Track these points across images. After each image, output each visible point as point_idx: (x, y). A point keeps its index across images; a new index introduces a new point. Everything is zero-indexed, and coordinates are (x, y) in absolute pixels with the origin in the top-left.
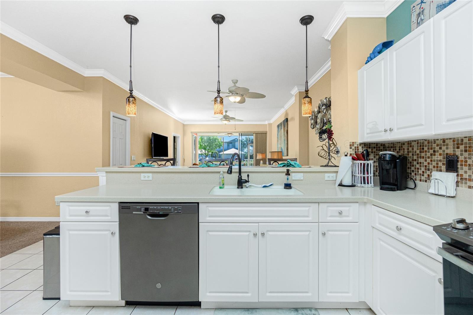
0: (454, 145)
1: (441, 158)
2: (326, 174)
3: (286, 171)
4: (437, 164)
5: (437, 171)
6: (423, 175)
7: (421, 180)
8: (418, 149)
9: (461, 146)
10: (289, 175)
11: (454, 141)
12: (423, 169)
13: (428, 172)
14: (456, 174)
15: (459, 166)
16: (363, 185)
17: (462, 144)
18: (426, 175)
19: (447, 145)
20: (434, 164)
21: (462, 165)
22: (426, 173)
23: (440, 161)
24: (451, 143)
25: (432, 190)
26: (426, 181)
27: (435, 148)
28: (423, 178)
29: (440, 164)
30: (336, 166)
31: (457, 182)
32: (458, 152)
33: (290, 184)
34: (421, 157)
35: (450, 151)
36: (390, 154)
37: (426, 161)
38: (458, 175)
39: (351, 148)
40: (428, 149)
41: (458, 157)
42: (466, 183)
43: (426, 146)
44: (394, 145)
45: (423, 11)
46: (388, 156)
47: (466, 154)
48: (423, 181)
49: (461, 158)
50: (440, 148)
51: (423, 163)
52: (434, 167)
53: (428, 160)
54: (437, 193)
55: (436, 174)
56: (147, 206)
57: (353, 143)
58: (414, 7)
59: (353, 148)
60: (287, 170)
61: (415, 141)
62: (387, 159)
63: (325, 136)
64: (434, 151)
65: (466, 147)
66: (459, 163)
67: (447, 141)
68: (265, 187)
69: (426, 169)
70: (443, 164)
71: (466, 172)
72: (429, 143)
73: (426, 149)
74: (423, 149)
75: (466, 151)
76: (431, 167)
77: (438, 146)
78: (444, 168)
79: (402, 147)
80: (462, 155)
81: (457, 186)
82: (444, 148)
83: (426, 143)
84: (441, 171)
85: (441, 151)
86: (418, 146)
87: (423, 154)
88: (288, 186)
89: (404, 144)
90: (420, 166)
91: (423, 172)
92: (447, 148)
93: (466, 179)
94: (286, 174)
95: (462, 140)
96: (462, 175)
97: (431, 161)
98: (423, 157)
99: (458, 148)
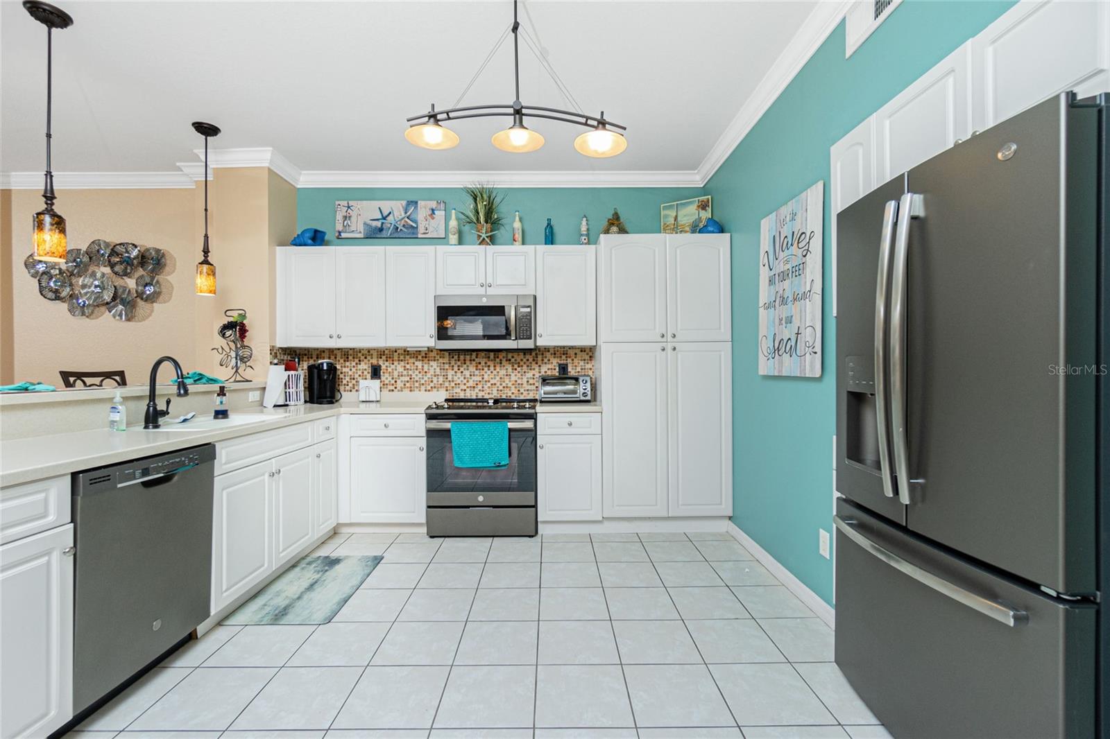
0: (378, 355)
1: (366, 367)
2: (250, 393)
3: (219, 389)
4: (363, 373)
5: (363, 379)
6: (348, 385)
7: (345, 391)
8: (341, 358)
9: (383, 357)
10: (225, 395)
11: (377, 352)
12: (348, 379)
13: (354, 382)
14: (379, 381)
15: (382, 374)
16: (296, 403)
17: (384, 355)
18: (350, 385)
19: (372, 355)
20: (360, 373)
21: (384, 373)
22: (351, 382)
23: (365, 370)
24: (375, 354)
25: (362, 398)
26: (351, 391)
27: (360, 357)
28: (348, 388)
29: (366, 373)
30: (247, 381)
31: (381, 388)
32: (381, 363)
33: (226, 411)
34: (345, 367)
35: (374, 361)
36: (328, 364)
37: (351, 370)
38: (381, 382)
39: (271, 354)
40: (354, 358)
41: (380, 366)
42: (387, 388)
43: (351, 355)
44: (309, 352)
45: (350, 217)
46: (325, 365)
47: (387, 364)
48: (348, 391)
49: (383, 367)
50: (366, 358)
51: (348, 373)
52: (360, 376)
53: (354, 370)
54: (368, 400)
55: (363, 383)
56: (144, 464)
57: (273, 347)
58: (339, 205)
59: (273, 354)
60: (220, 387)
61: (339, 349)
62: (325, 368)
63: (228, 333)
64: (360, 361)
65: (387, 357)
66: (382, 372)
67: (371, 352)
68: (185, 420)
69: (351, 379)
70: (368, 373)
71: (387, 379)
72: (354, 352)
73: (350, 358)
74: (348, 358)
75: (387, 361)
76: (356, 376)
77: (363, 355)
78: (369, 376)
79: (321, 355)
80: (384, 364)
81: (381, 391)
82: (369, 358)
83: (351, 352)
84: (366, 379)
85: (366, 361)
86: (342, 355)
87: (347, 364)
88: (221, 414)
89: (324, 352)
90: (345, 376)
91: (348, 382)
92: (372, 358)
93: (387, 384)
94: (218, 395)
95: (384, 351)
96: (384, 381)
97: (357, 370)
98: (348, 367)
99: (381, 358)
